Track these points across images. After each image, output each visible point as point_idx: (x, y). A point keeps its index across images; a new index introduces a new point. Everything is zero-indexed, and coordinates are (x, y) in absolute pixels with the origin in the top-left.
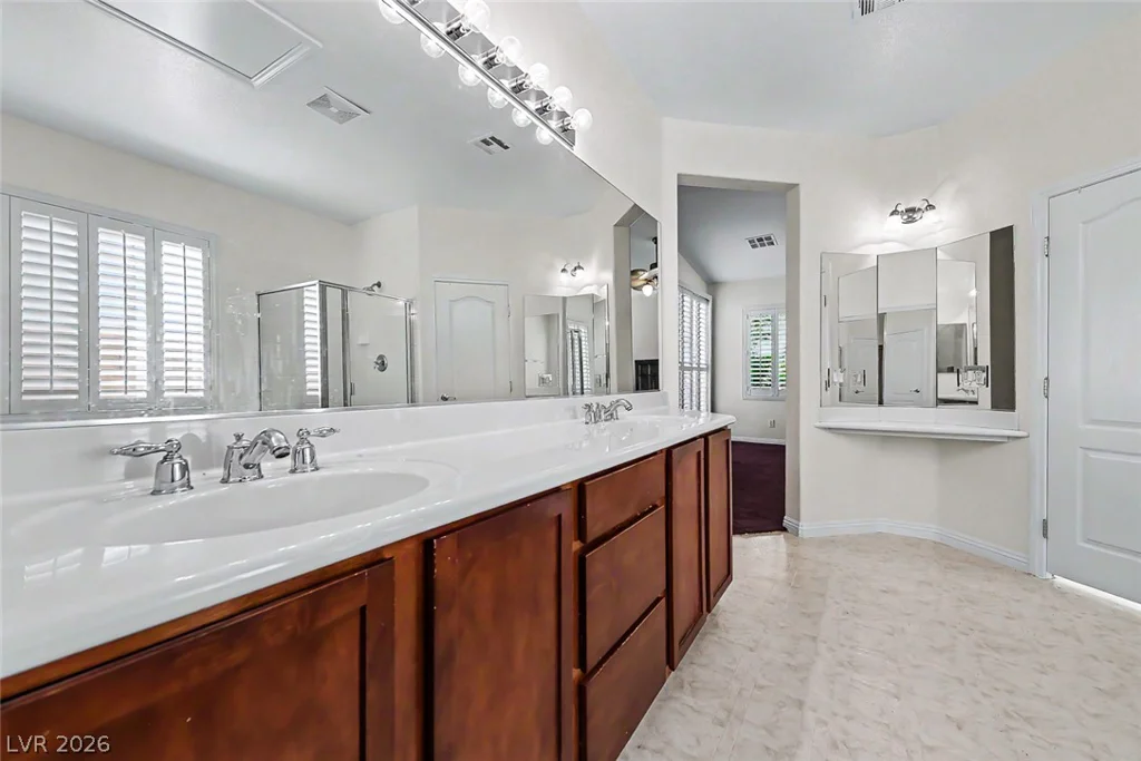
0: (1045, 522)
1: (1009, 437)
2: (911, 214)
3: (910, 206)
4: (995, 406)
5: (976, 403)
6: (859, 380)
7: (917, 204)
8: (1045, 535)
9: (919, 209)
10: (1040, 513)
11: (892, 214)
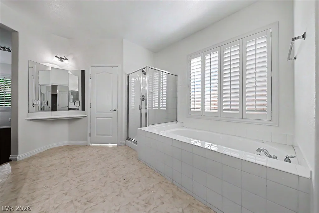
0: (90, 133)
1: (84, 117)
2: (61, 59)
3: (61, 57)
4: (82, 110)
5: (78, 109)
6: (46, 104)
7: (63, 58)
8: (90, 136)
9: (64, 59)
10: (89, 132)
11: (55, 57)
